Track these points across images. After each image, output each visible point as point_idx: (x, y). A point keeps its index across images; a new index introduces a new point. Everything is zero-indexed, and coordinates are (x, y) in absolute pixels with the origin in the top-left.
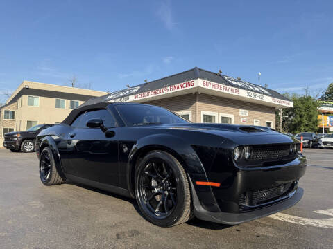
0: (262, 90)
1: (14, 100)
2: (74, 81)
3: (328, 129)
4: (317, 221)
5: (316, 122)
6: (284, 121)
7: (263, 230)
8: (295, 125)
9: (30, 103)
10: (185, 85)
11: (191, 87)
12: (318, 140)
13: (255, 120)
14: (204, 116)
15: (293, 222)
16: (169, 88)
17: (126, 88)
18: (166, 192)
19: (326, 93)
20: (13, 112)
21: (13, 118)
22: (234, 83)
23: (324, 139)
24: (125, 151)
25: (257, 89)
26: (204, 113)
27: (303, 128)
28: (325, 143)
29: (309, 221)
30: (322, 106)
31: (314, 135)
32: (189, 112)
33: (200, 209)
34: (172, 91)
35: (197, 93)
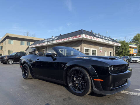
0: (109, 39)
1: (2, 41)
2: (28, 33)
3: (134, 54)
4: (137, 93)
5: (129, 52)
6: (116, 51)
7: (118, 97)
8: (120, 53)
9: (10, 43)
10: (77, 37)
11: (80, 38)
12: (130, 59)
13: (105, 51)
14: (85, 49)
15: (128, 94)
16: (71, 38)
17: (52, 37)
18: (80, 83)
19: (133, 40)
20: (2, 47)
21: (2, 49)
22: (97, 36)
23: (132, 59)
24: (62, 66)
25: (106, 38)
26: (85, 48)
27: (123, 54)
28: (133, 61)
29: (134, 93)
30: (131, 45)
31: (128, 57)
32: (79, 48)
33: (95, 89)
34: (72, 39)
35: (82, 40)
